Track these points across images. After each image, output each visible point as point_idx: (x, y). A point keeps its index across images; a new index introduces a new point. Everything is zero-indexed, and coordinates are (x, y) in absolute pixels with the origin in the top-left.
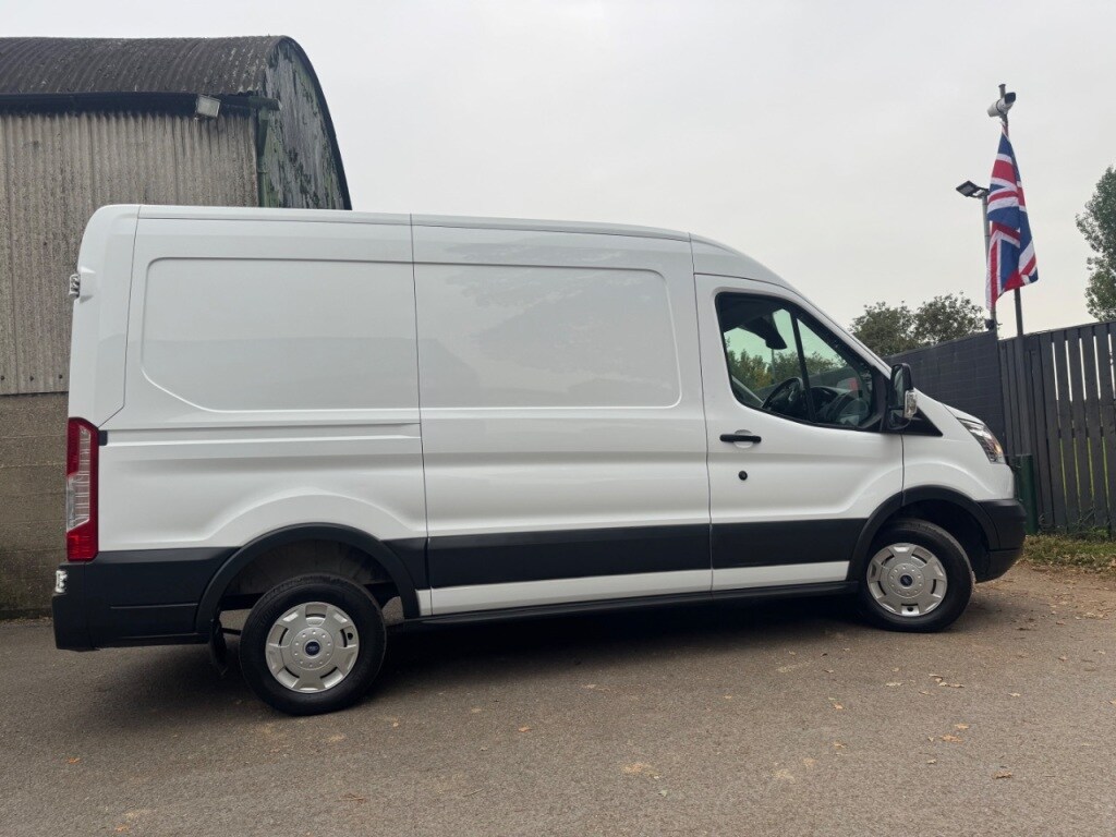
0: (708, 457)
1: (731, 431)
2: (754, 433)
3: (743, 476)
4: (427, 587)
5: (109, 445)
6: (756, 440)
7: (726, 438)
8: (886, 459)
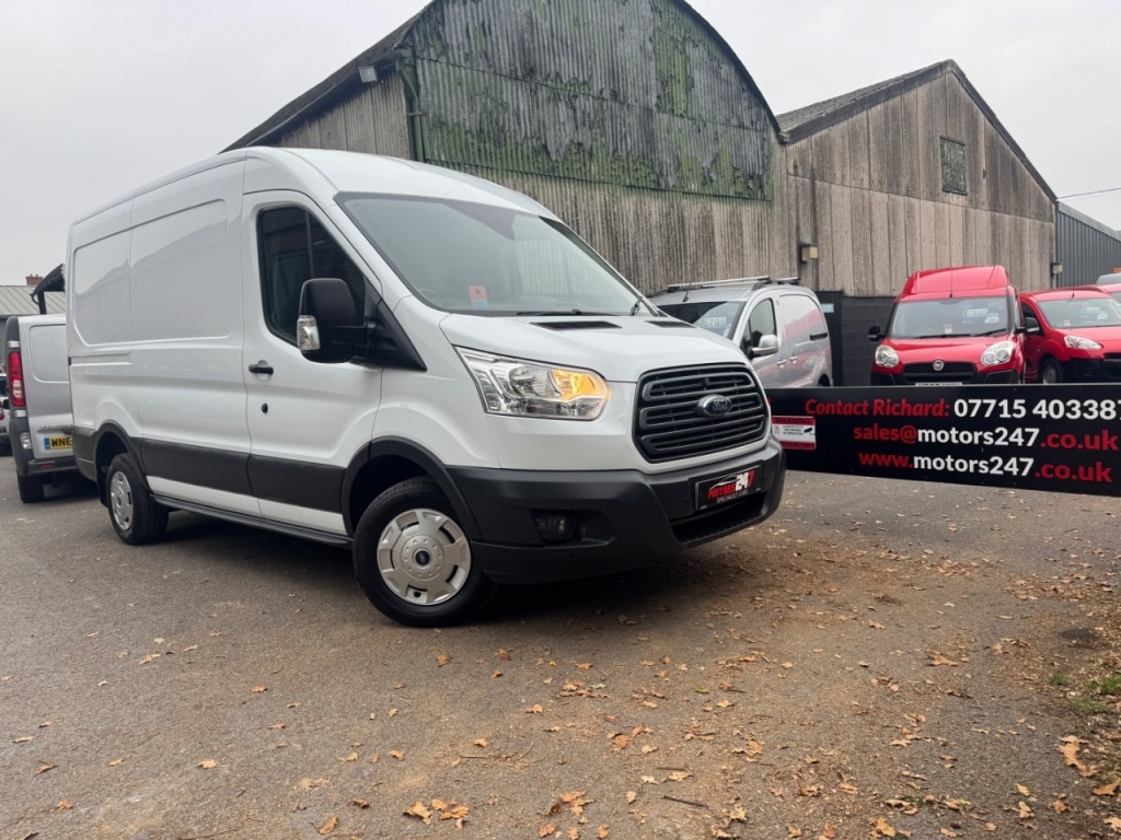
0: (246, 388)
1: (255, 362)
2: (270, 365)
3: (265, 409)
4: (150, 475)
5: (73, 365)
6: (269, 371)
7: (256, 370)
8: (365, 399)
